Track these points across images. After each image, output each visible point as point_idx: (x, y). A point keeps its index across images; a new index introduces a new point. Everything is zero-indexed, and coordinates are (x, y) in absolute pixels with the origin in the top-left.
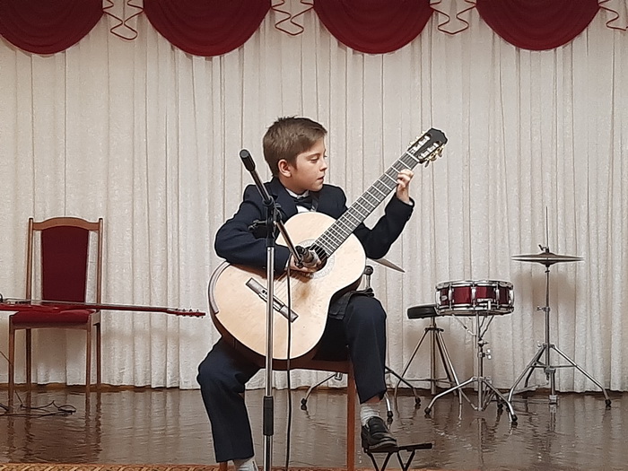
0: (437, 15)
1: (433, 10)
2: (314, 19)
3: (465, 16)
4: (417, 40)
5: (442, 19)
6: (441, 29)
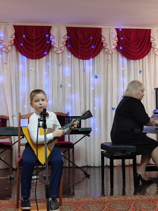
0: (54, 48)
1: (52, 46)
2: (14, 48)
3: (63, 49)
4: (47, 55)
5: (55, 49)
6: (55, 52)
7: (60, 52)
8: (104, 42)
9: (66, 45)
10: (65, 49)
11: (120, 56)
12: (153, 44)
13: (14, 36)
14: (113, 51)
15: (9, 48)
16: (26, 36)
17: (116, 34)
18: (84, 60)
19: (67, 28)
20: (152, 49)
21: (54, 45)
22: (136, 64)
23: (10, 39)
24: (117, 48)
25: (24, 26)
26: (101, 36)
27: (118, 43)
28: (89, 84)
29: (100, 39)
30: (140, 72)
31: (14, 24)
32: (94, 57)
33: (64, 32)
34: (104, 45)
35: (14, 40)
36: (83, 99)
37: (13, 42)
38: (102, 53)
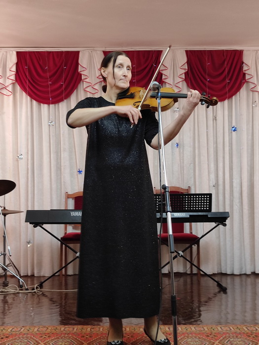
0: (165, 84)
7: (176, 90)
8: (246, 72)
9: (186, 80)
10: (183, 85)
15: (96, 87)
19: (187, 52)
21: (166, 81)
23: (97, 73)
26: (243, 63)
28: (222, 141)
29: (241, 68)
31: (104, 49)
32: (230, 97)
34: (247, 77)
36: (212, 165)
38: (243, 91)
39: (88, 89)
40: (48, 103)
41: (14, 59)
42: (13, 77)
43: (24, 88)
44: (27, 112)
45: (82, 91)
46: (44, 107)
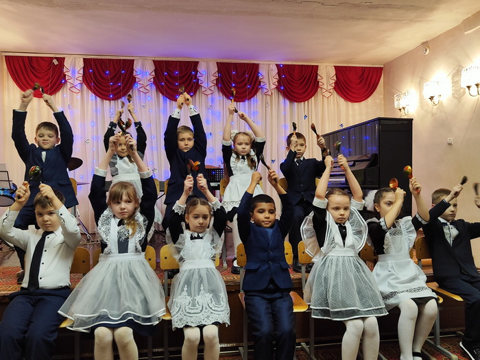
0: (201, 87)
2: (154, 87)
3: (212, 88)
4: (194, 97)
5: (203, 90)
6: (203, 93)
7: (209, 92)
8: (261, 80)
9: (217, 84)
10: (215, 89)
11: (281, 98)
12: (320, 84)
13: (153, 73)
14: (273, 91)
15: (147, 88)
16: (168, 73)
17: (277, 72)
18: (238, 103)
19: (217, 63)
20: (319, 89)
21: (202, 85)
22: (300, 108)
23: (149, 77)
24: (278, 88)
25: (166, 61)
26: (259, 73)
27: (278, 82)
29: (258, 77)
30: (306, 117)
31: (153, 59)
32: (250, 99)
33: (214, 69)
34: (262, 84)
35: (154, 78)
37: (152, 80)
38: (259, 95)
39: (141, 90)
40: (110, 100)
41: (82, 64)
42: (81, 79)
43: (89, 87)
44: (92, 106)
45: (137, 91)
46: (107, 102)
